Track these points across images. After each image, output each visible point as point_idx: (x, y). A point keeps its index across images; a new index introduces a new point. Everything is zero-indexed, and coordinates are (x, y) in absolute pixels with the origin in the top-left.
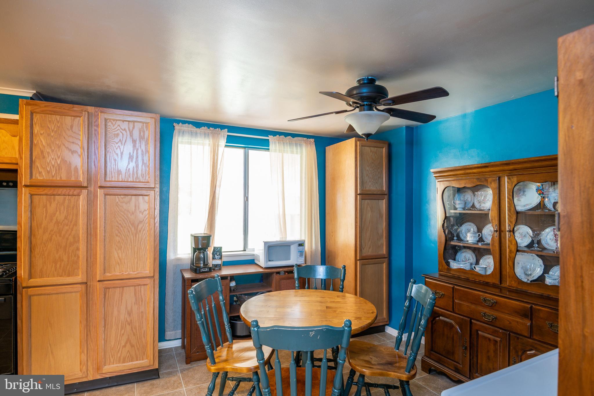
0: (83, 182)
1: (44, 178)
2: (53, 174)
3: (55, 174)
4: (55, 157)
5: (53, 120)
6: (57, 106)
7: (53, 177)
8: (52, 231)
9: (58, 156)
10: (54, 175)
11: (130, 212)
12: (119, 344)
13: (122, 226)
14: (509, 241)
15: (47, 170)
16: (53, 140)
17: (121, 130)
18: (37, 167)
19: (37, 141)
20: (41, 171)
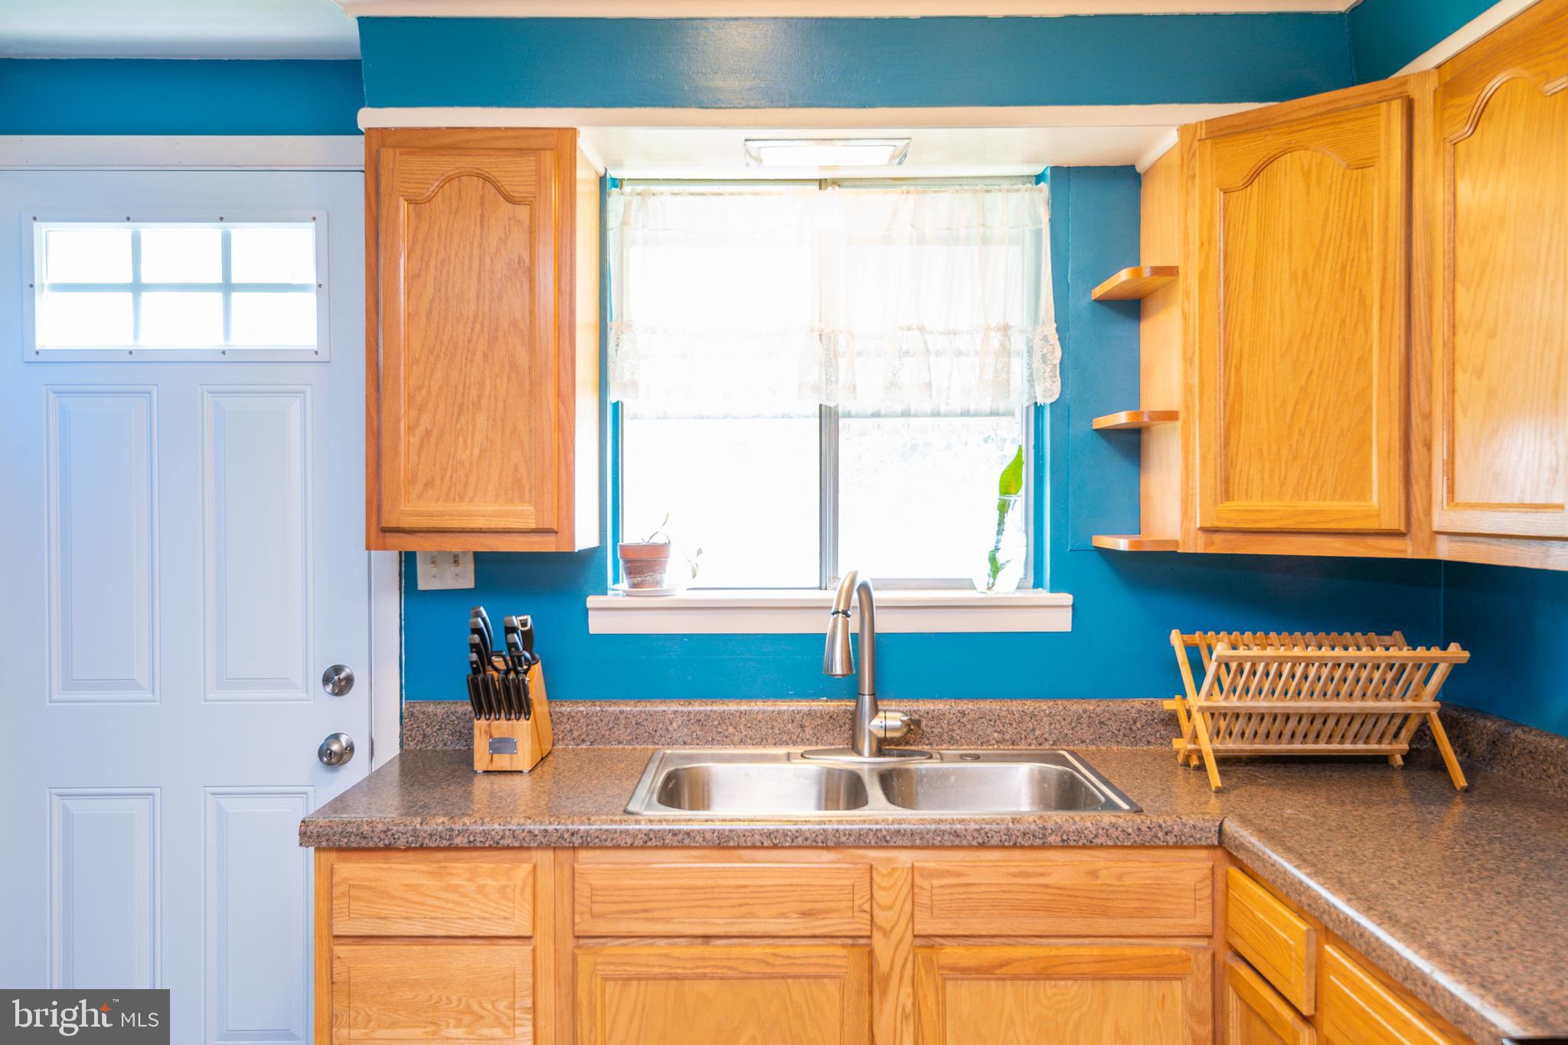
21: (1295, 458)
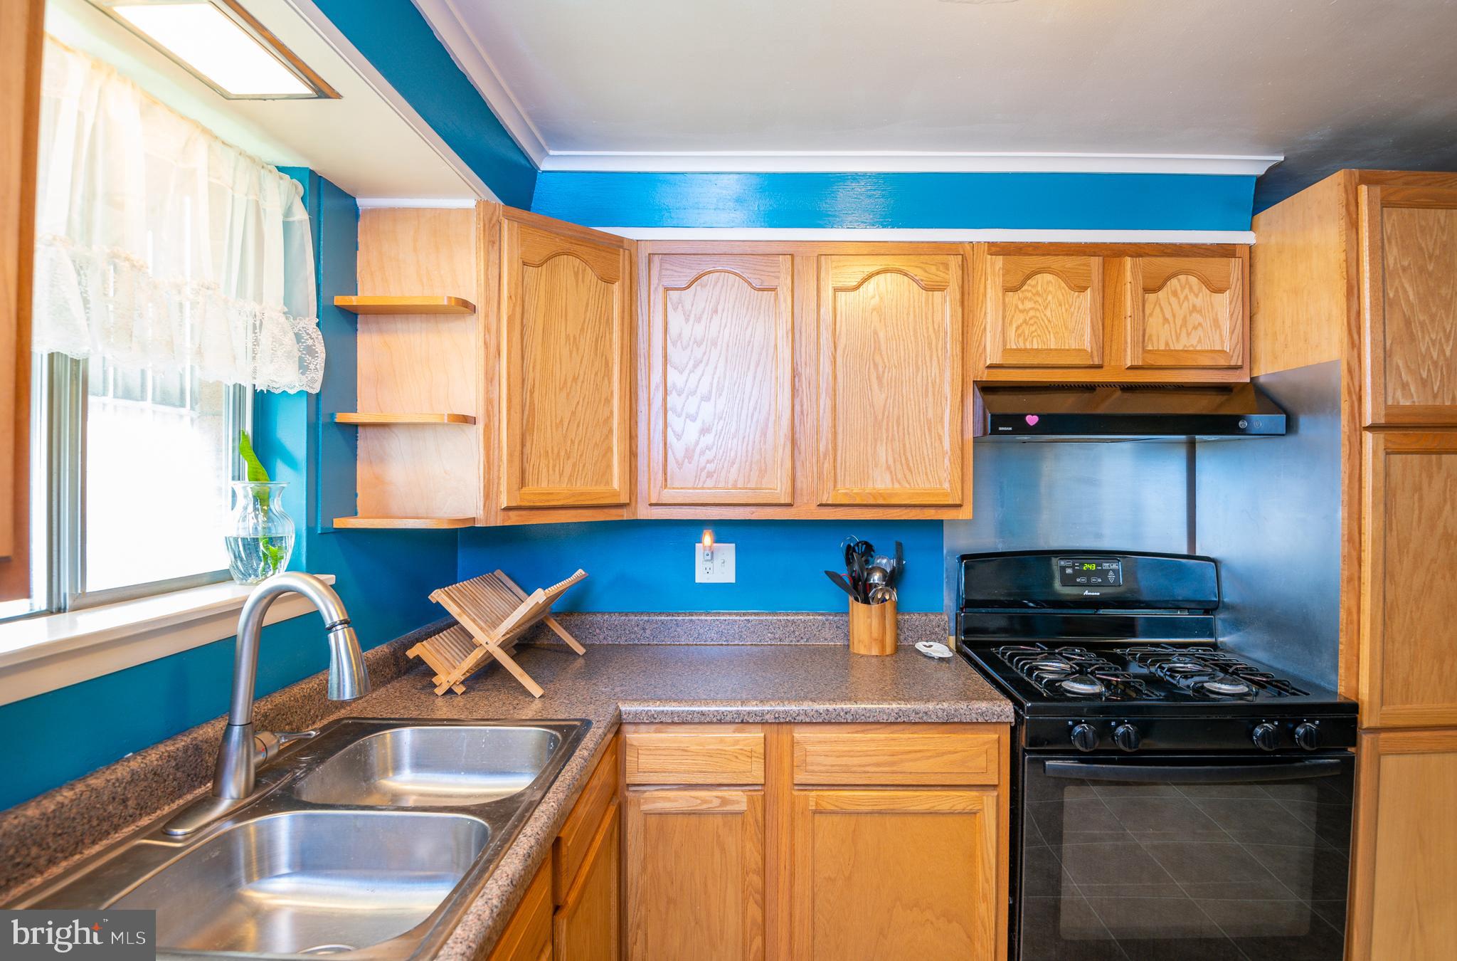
1: (1414, 402)
2: (1436, 390)
3: (1439, 389)
4: (1439, 337)
5: (1431, 224)
7: (1435, 397)
8: (1433, 561)
9: (1444, 332)
10: (1438, 393)
15: (1422, 378)
16: (1432, 285)
18: (1398, 368)
19: (1394, 290)
20: (1408, 382)
21: (568, 458)
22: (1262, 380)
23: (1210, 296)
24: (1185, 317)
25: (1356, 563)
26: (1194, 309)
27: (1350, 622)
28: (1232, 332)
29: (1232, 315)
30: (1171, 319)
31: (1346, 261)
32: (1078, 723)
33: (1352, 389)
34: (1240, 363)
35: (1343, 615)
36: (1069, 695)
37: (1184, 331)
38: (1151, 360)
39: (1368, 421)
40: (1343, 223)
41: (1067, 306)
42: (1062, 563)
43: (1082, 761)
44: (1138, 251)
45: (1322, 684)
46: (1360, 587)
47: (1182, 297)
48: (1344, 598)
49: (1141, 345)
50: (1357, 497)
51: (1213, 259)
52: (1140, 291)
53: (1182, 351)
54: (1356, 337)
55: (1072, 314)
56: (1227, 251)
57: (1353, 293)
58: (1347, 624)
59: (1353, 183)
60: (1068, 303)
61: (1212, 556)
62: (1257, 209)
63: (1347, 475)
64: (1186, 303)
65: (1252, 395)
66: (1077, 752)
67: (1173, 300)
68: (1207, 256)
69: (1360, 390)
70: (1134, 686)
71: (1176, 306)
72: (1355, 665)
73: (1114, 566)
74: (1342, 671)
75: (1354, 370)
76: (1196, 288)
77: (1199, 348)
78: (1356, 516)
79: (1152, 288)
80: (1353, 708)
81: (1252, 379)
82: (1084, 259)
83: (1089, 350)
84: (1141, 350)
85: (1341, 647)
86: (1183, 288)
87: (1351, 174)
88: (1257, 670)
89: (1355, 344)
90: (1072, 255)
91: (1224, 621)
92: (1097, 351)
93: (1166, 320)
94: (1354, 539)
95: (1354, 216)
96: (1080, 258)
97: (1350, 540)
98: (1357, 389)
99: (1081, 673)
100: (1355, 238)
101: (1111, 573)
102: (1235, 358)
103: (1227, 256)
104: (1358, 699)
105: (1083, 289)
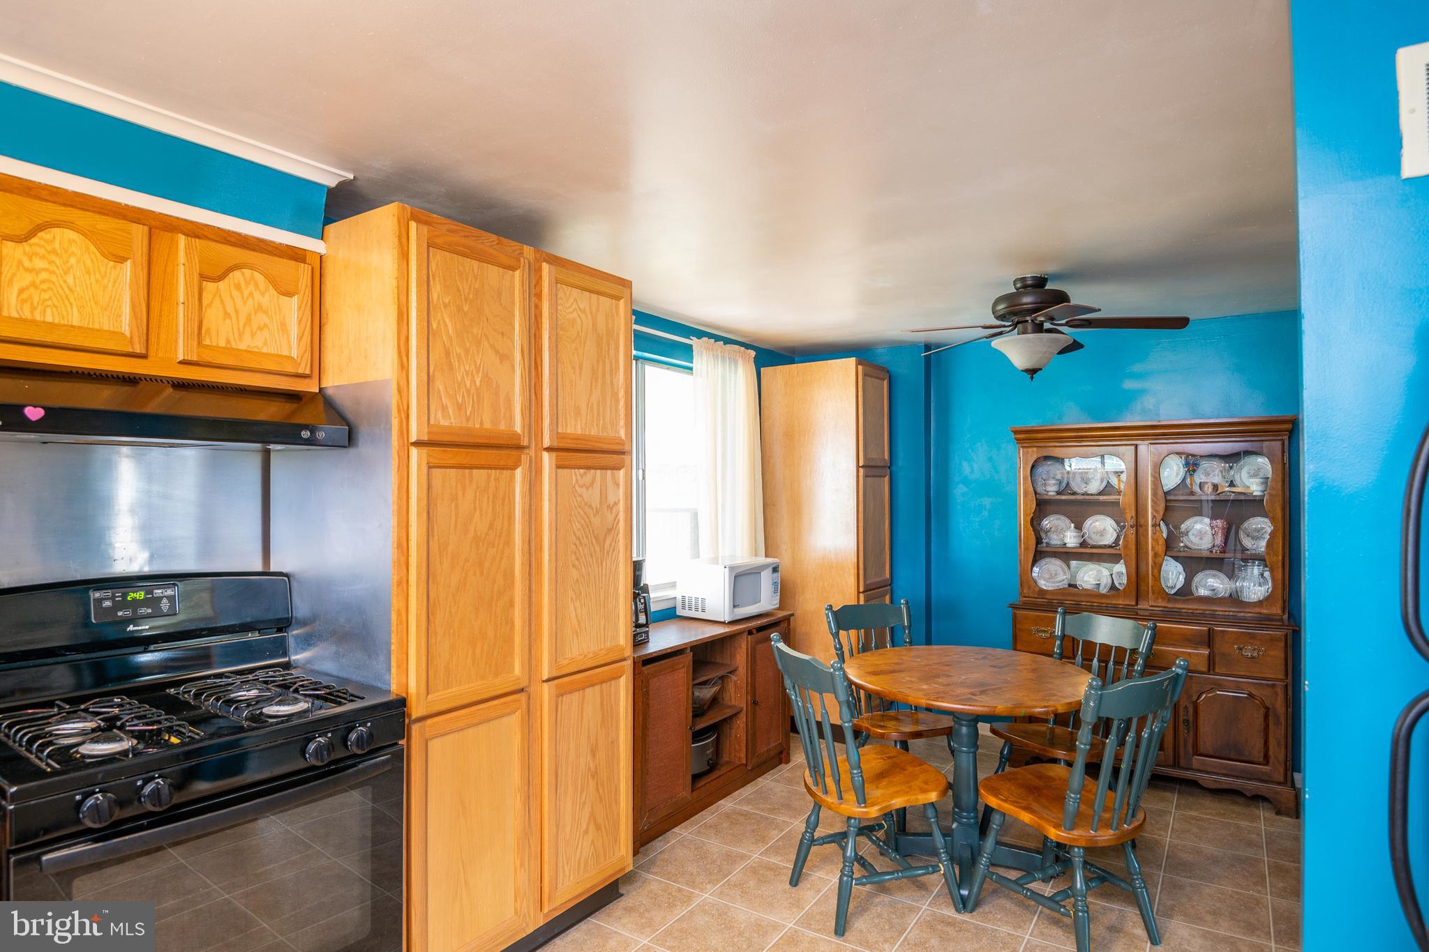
0: (522, 437)
1: (451, 423)
2: (468, 413)
3: (471, 412)
4: (471, 369)
5: (467, 271)
6: (469, 234)
7: (468, 420)
8: (467, 560)
9: (476, 365)
10: (470, 416)
11: (592, 509)
12: (577, 828)
13: (581, 544)
14: (1153, 539)
15: (458, 403)
16: (467, 323)
17: (580, 313)
18: (439, 392)
19: (436, 322)
20: (446, 405)
22: (330, 392)
23: (278, 298)
24: (249, 315)
25: (404, 568)
26: (259, 308)
27: (399, 623)
28: (300, 339)
29: (300, 321)
30: (233, 315)
31: (398, 287)
32: (86, 796)
33: (401, 407)
34: (308, 372)
35: (394, 617)
36: (88, 761)
37: (248, 329)
38: (208, 357)
39: (413, 438)
40: (395, 252)
41: (98, 276)
42: (97, 595)
43: (96, 841)
44: (196, 231)
45: (379, 685)
46: (408, 589)
47: (246, 293)
48: (395, 601)
49: (196, 339)
50: (405, 507)
51: (281, 260)
52: (196, 277)
53: (246, 351)
54: (405, 359)
55: (105, 287)
56: (297, 255)
57: (403, 320)
58: (397, 624)
59: (406, 217)
60: (100, 272)
61: (284, 570)
62: (328, 221)
63: (397, 485)
64: (250, 300)
65: (321, 406)
66: (90, 831)
67: (235, 293)
68: (275, 255)
69: (408, 408)
70: (177, 731)
71: (239, 302)
72: (405, 662)
73: (169, 592)
74: (394, 670)
75: (403, 390)
76: (262, 286)
77: (264, 350)
78: (404, 525)
79: (212, 275)
80: (402, 702)
81: (320, 389)
82: (122, 224)
83: (128, 334)
84: (196, 343)
85: (393, 647)
86: (247, 283)
87: (404, 209)
88: (321, 683)
89: (404, 366)
90: (108, 215)
91: (296, 637)
92: (139, 337)
93: (227, 315)
94: (402, 546)
95: (406, 248)
96: (117, 221)
97: (399, 546)
98: (406, 408)
99: (109, 728)
100: (406, 268)
101: (165, 600)
102: (303, 365)
103: (296, 260)
104: (407, 693)
105: (121, 260)
